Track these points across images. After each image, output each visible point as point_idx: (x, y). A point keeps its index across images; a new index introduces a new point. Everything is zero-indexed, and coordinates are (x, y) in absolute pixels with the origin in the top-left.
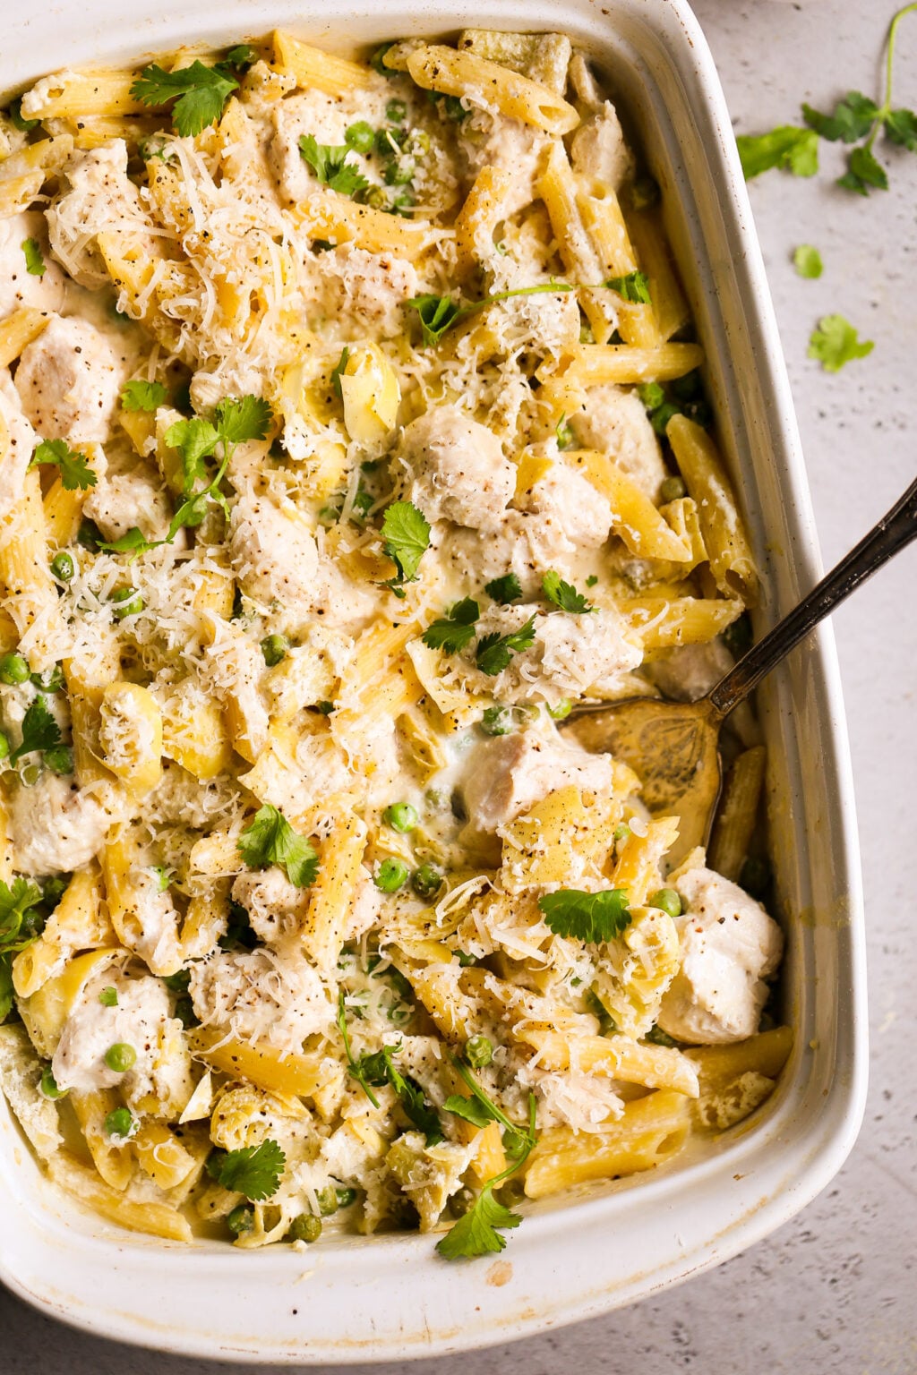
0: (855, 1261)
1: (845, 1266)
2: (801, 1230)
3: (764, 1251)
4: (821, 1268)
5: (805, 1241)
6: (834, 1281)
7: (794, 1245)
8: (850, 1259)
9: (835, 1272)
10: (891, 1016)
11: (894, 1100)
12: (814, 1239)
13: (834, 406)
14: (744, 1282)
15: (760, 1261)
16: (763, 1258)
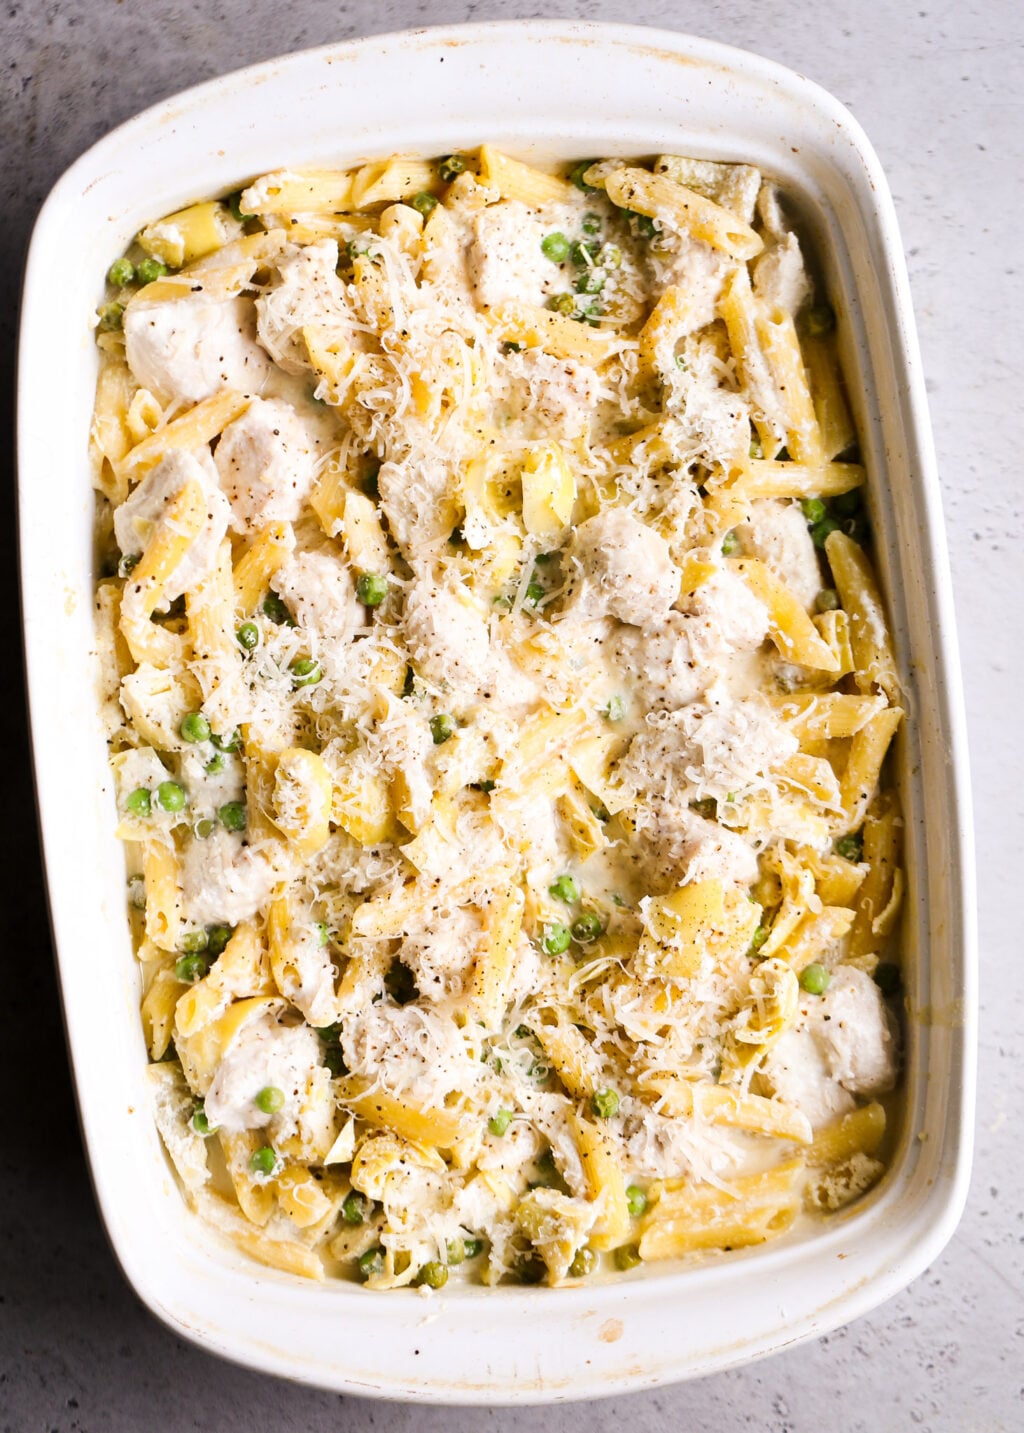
0: (953, 1349)
1: (942, 1353)
2: (901, 1315)
3: (864, 1330)
4: (919, 1353)
5: (908, 1326)
6: (931, 1366)
7: (895, 1329)
8: (947, 1347)
9: (932, 1358)
10: (1002, 1116)
11: (1000, 1197)
12: (915, 1325)
13: (989, 529)
14: (844, 1360)
15: (859, 1340)
16: (864, 1338)
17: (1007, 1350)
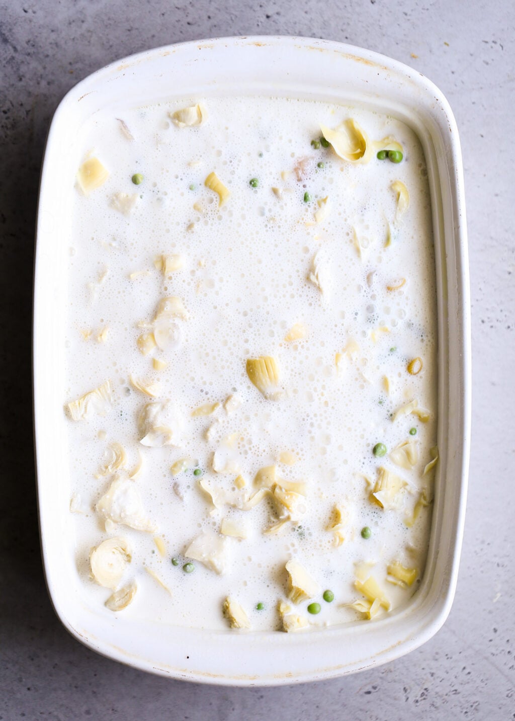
0: (477, 704)
1: (472, 706)
2: (453, 689)
3: (436, 697)
4: (461, 706)
5: (455, 694)
6: (466, 712)
7: (449, 695)
8: (474, 703)
9: (467, 708)
10: (499, 595)
11: (498, 632)
12: (459, 693)
13: (489, 318)
14: (426, 711)
15: (433, 702)
16: (435, 700)
17: (502, 704)
